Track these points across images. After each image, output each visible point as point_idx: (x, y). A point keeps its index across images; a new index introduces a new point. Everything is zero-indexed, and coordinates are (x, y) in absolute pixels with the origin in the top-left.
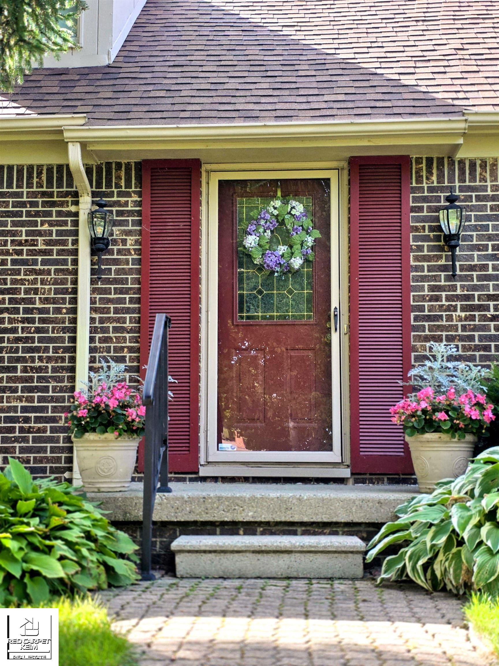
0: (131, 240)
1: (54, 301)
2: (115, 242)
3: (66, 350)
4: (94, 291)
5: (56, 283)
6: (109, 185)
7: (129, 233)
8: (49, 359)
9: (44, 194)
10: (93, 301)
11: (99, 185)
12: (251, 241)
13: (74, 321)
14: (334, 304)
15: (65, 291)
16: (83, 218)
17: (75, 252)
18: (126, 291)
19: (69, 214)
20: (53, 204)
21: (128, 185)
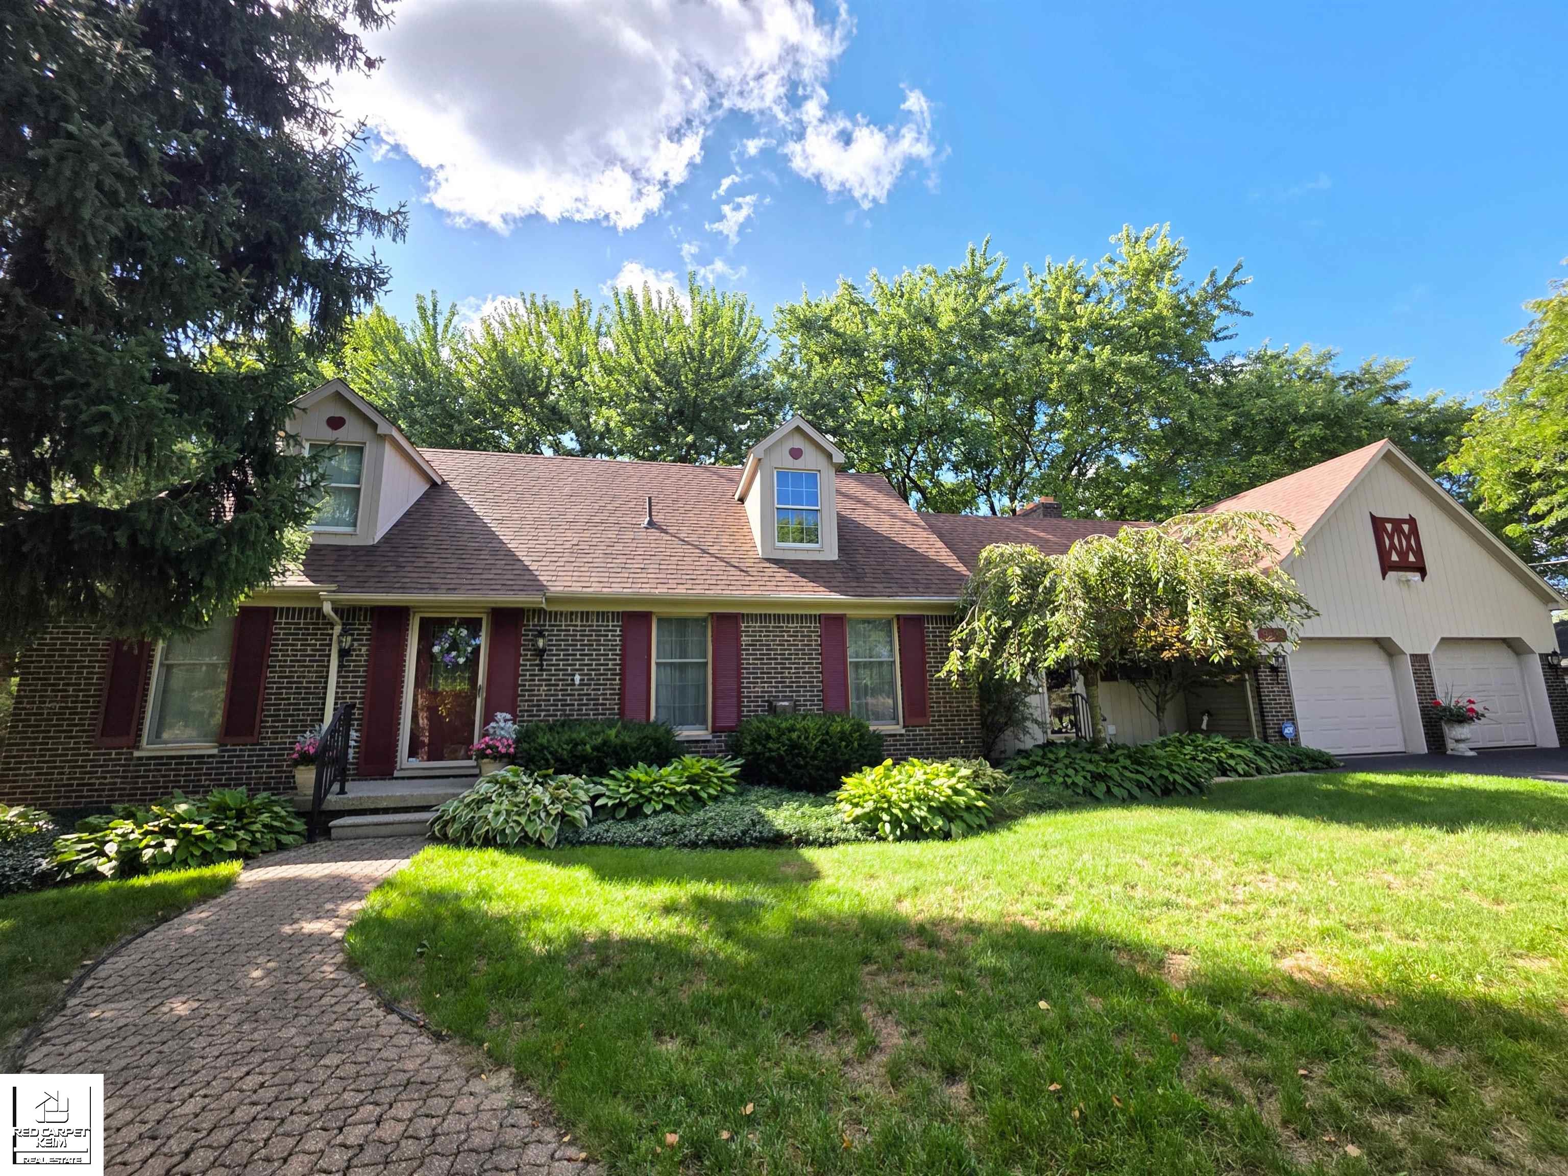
0: (364, 649)
1: (315, 682)
2: (354, 650)
3: (319, 709)
4: (339, 677)
5: (317, 672)
6: (354, 619)
7: (364, 645)
8: (309, 715)
9: (313, 624)
10: (338, 682)
11: (348, 619)
12: (436, 649)
13: (325, 693)
14: (480, 682)
15: (321, 677)
16: (335, 637)
17: (329, 656)
18: (359, 677)
19: (328, 635)
20: (319, 629)
21: (365, 619)
